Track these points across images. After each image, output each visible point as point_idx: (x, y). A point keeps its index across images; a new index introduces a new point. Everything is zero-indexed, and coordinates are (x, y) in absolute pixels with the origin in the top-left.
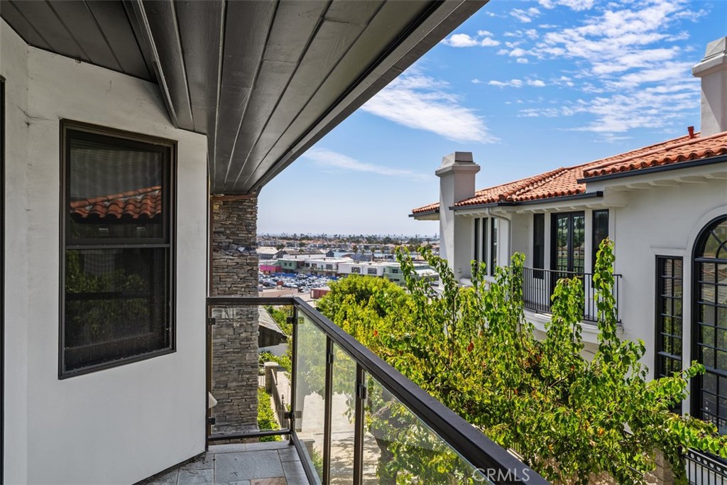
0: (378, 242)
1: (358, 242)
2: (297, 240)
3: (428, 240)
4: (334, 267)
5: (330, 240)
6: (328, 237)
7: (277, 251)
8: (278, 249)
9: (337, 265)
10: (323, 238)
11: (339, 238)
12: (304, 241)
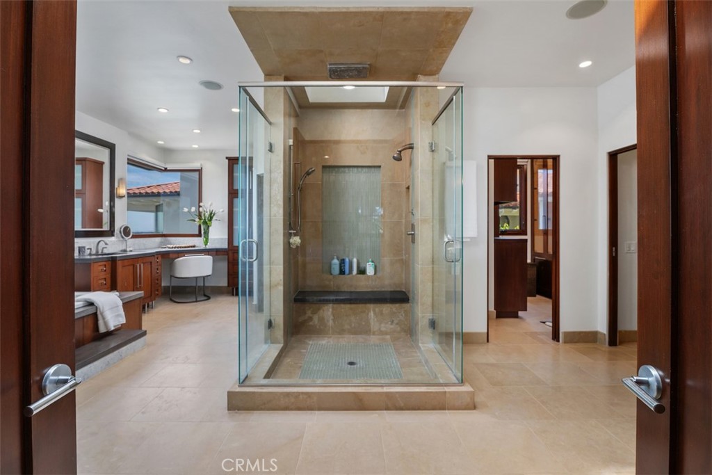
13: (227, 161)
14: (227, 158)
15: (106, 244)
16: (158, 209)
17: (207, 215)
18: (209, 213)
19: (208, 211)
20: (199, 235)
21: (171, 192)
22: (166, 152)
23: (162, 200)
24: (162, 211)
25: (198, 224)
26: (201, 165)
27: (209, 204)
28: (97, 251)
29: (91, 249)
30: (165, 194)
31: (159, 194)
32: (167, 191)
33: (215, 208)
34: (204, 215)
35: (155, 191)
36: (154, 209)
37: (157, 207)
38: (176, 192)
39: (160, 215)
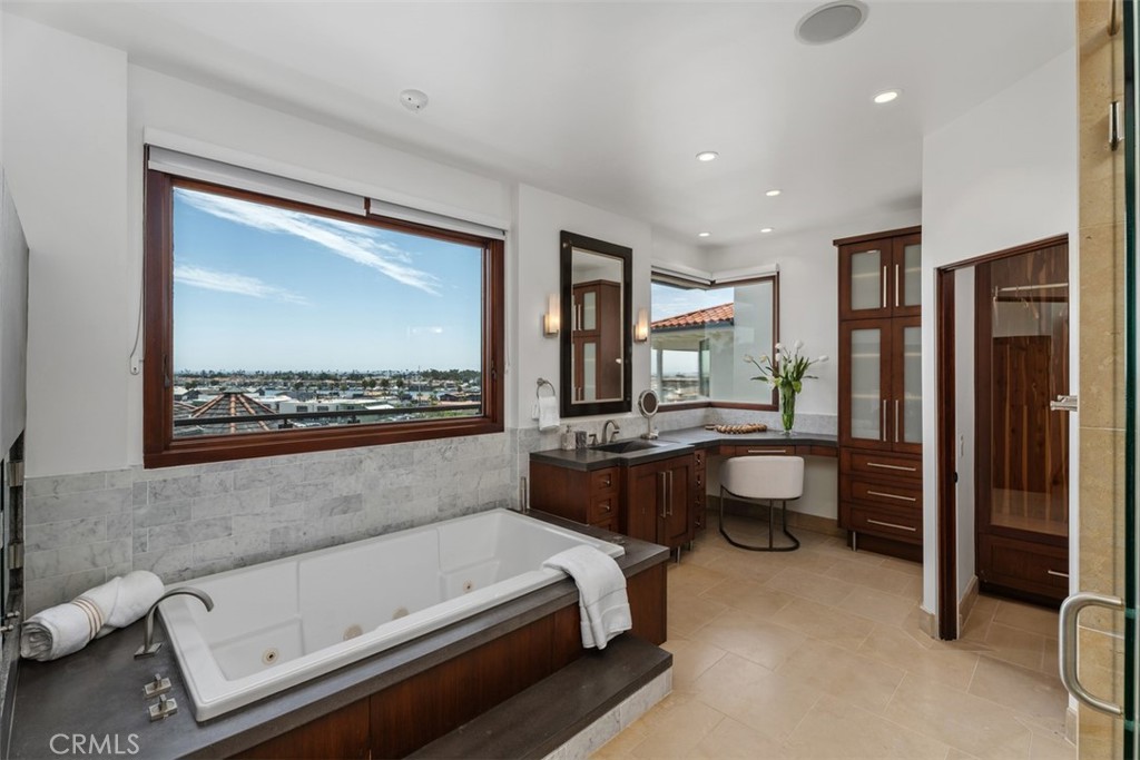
0: (313, 379)
1: (289, 378)
2: (206, 377)
3: (370, 375)
4: (273, 407)
5: (252, 377)
6: (246, 373)
7: (186, 391)
8: (187, 388)
9: (278, 404)
10: (240, 374)
11: (262, 375)
12: (217, 379)
13: (836, 249)
14: (835, 242)
15: (617, 427)
16: (702, 346)
17: (790, 367)
18: (794, 363)
19: (793, 358)
20: (774, 408)
21: (721, 320)
22: (709, 250)
23: (707, 333)
24: (708, 349)
25: (773, 386)
26: (778, 265)
27: (796, 345)
28: (604, 439)
29: (595, 436)
30: (713, 324)
31: (702, 326)
32: (716, 319)
33: (809, 355)
34: (785, 367)
35: (698, 320)
36: (698, 347)
37: (701, 343)
38: (728, 319)
39: (706, 354)
